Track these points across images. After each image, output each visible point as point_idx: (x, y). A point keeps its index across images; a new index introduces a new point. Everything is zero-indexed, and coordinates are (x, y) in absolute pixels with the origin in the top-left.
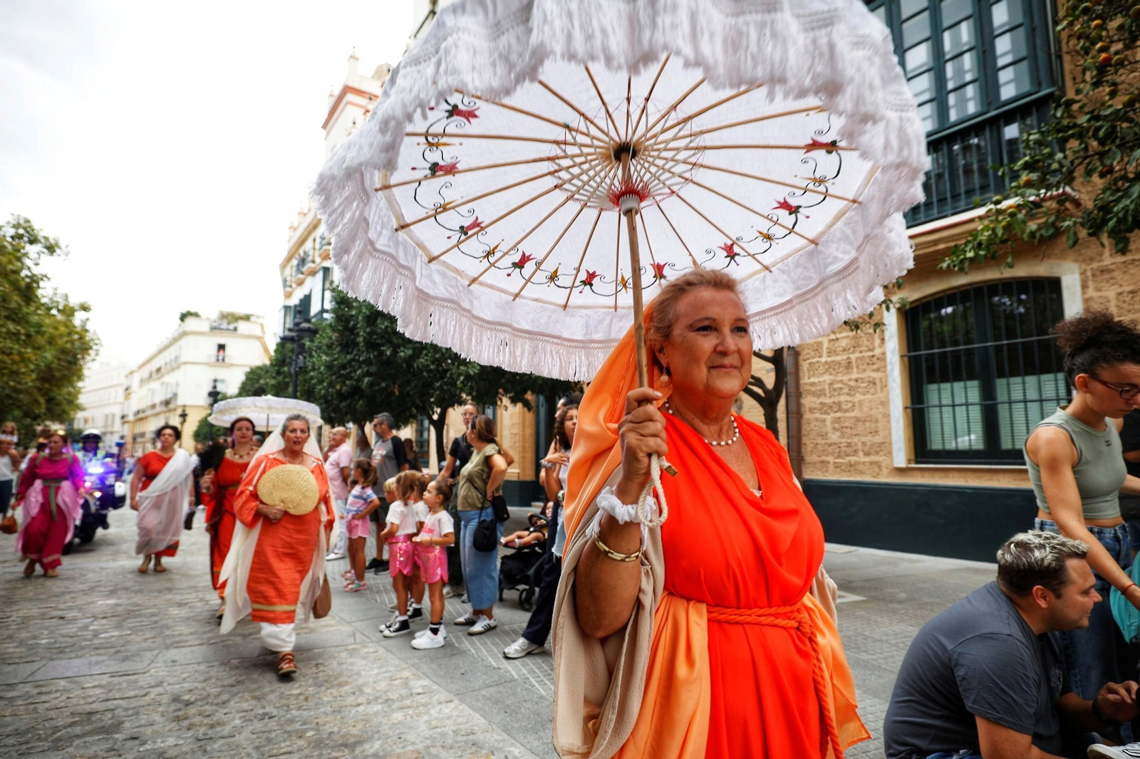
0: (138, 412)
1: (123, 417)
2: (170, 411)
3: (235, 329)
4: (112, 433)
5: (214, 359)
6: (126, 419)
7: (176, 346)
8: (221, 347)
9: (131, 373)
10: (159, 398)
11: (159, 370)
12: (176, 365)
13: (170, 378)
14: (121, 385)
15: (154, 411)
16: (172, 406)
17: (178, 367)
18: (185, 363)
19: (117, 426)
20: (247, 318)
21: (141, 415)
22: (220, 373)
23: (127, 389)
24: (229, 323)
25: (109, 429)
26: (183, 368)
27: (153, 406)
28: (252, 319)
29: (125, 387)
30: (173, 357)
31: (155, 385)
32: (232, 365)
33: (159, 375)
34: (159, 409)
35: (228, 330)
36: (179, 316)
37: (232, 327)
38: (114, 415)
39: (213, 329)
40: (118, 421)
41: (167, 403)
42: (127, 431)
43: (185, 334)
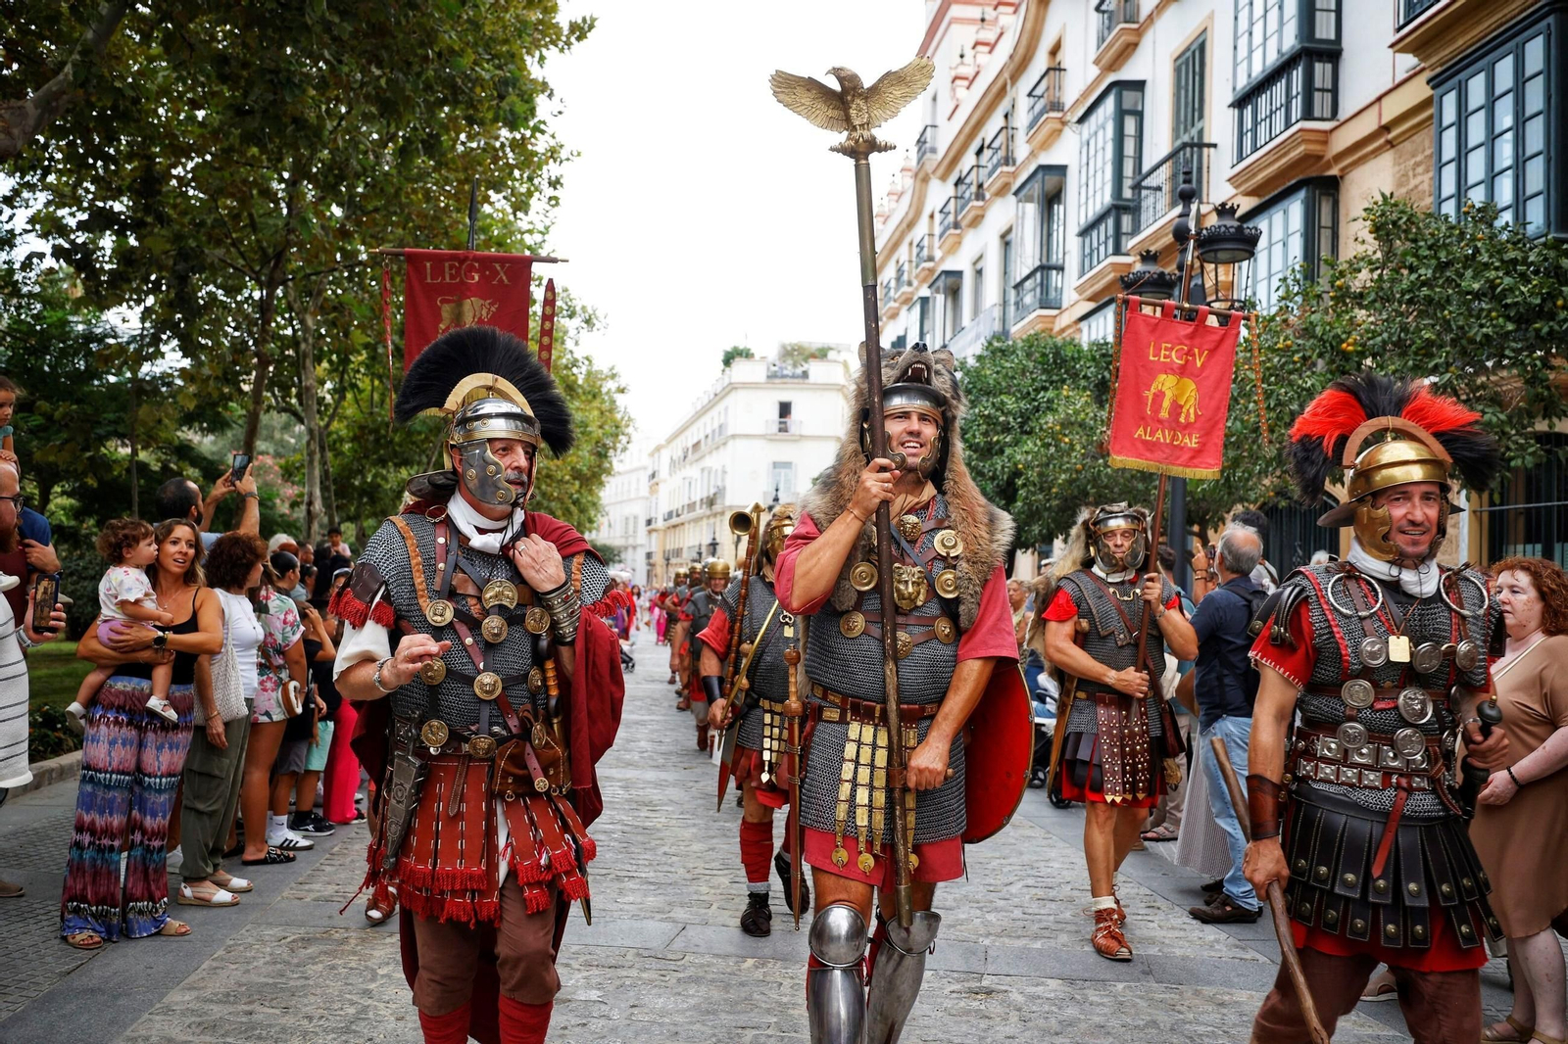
0: (670, 515)
1: (649, 522)
2: (715, 515)
3: (805, 375)
4: (634, 548)
5: (775, 428)
6: (652, 526)
7: (721, 407)
8: (785, 409)
9: (658, 449)
10: (699, 494)
11: (696, 445)
12: (721, 438)
13: (712, 461)
14: (645, 468)
15: (692, 515)
16: (717, 508)
17: (725, 444)
18: (734, 436)
19: (641, 536)
20: (821, 354)
21: (675, 520)
22: (784, 452)
23: (653, 476)
24: (795, 366)
25: (631, 541)
26: (731, 443)
27: (691, 507)
28: (831, 355)
29: (650, 472)
30: (716, 425)
31: (692, 471)
32: (802, 437)
33: (697, 456)
34: (699, 511)
35: (793, 377)
36: (721, 357)
37: (799, 371)
38: (635, 518)
39: (772, 376)
40: (642, 528)
41: (711, 502)
42: (655, 545)
43: (732, 388)
